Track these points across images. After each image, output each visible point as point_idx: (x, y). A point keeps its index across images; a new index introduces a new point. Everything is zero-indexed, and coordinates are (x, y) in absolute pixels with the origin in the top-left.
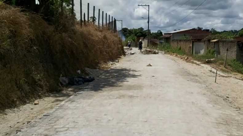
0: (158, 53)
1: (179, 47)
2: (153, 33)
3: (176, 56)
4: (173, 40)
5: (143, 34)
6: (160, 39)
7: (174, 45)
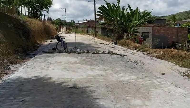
0: (72, 33)
1: (82, 31)
2: (68, 22)
3: (80, 34)
4: (79, 27)
5: (61, 24)
6: (73, 27)
7: (80, 29)
